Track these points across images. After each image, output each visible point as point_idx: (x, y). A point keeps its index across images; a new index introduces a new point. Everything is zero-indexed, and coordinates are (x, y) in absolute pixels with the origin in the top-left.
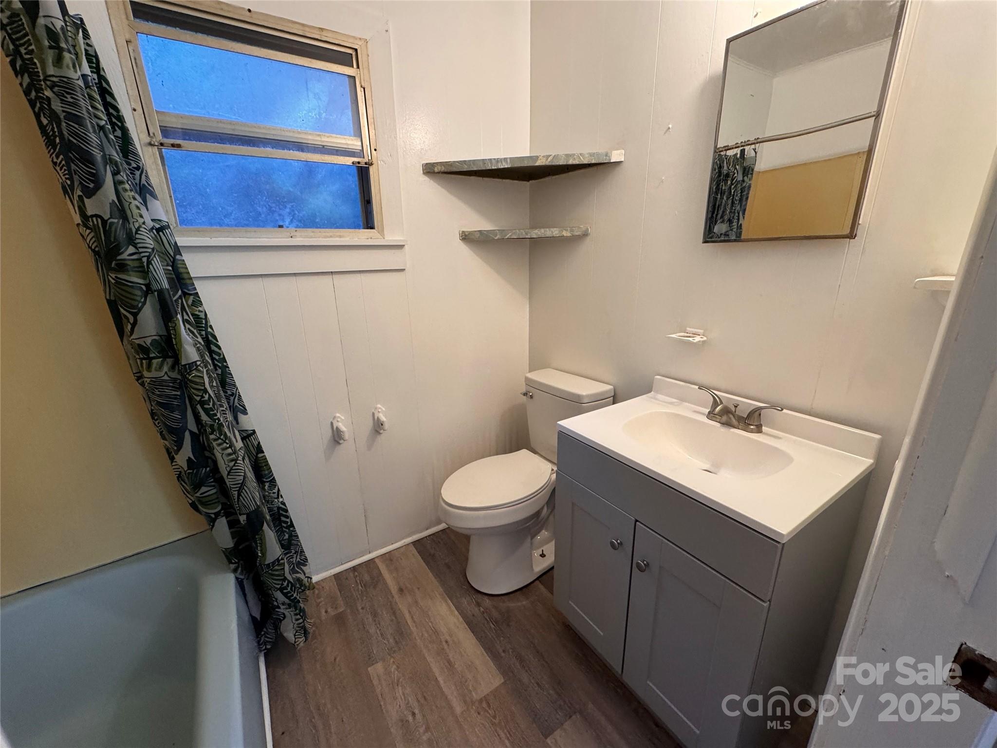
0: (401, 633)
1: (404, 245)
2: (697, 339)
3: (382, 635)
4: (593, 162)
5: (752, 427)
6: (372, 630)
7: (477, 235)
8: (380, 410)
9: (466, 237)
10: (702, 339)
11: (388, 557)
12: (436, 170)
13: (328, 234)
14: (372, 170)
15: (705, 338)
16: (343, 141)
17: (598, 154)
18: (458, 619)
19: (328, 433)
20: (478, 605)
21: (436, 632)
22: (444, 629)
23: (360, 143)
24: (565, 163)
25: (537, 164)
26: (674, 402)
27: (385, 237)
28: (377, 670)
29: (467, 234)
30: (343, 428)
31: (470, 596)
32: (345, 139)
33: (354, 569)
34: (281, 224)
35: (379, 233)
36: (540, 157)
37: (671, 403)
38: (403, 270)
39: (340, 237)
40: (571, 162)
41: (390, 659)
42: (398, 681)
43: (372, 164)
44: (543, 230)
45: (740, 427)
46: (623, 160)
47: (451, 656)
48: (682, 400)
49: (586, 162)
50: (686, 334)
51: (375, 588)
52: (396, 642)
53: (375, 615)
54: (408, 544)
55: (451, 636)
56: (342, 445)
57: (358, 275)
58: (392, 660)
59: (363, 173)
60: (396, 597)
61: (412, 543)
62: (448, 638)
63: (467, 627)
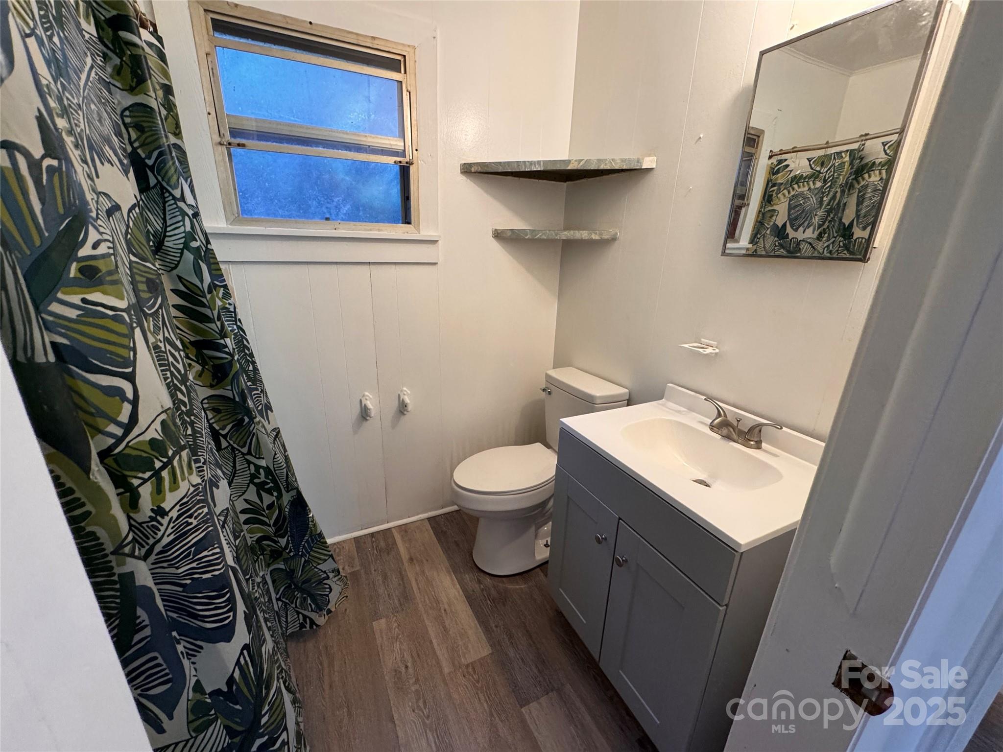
0: (406, 597)
1: (437, 241)
2: (709, 350)
3: (389, 595)
4: (624, 167)
5: (752, 443)
6: (381, 590)
7: (509, 234)
8: (405, 393)
9: (498, 235)
10: (714, 351)
11: (404, 529)
12: (473, 170)
13: (369, 228)
14: (412, 169)
15: (717, 351)
16: (387, 142)
17: (629, 160)
18: (459, 592)
19: (357, 410)
20: (479, 582)
21: (437, 601)
22: (445, 600)
23: (403, 144)
24: (596, 168)
25: (569, 168)
26: (683, 411)
27: (421, 232)
28: (380, 625)
29: (499, 232)
30: (370, 406)
31: (473, 573)
32: (389, 139)
33: (372, 535)
34: (328, 216)
35: (415, 228)
36: (572, 162)
37: (679, 412)
38: (435, 264)
39: (379, 230)
40: (602, 167)
41: (393, 617)
42: (397, 637)
43: (412, 164)
44: (572, 232)
45: (740, 441)
46: (654, 167)
47: (447, 624)
48: (691, 409)
49: (617, 168)
50: (700, 345)
51: (388, 553)
52: (401, 605)
53: (385, 577)
54: (423, 520)
55: (450, 606)
56: (368, 422)
57: (393, 267)
58: (395, 618)
59: (405, 171)
60: (406, 564)
61: (428, 518)
62: (446, 607)
63: (466, 600)
